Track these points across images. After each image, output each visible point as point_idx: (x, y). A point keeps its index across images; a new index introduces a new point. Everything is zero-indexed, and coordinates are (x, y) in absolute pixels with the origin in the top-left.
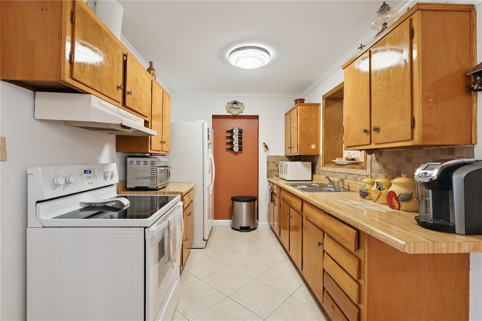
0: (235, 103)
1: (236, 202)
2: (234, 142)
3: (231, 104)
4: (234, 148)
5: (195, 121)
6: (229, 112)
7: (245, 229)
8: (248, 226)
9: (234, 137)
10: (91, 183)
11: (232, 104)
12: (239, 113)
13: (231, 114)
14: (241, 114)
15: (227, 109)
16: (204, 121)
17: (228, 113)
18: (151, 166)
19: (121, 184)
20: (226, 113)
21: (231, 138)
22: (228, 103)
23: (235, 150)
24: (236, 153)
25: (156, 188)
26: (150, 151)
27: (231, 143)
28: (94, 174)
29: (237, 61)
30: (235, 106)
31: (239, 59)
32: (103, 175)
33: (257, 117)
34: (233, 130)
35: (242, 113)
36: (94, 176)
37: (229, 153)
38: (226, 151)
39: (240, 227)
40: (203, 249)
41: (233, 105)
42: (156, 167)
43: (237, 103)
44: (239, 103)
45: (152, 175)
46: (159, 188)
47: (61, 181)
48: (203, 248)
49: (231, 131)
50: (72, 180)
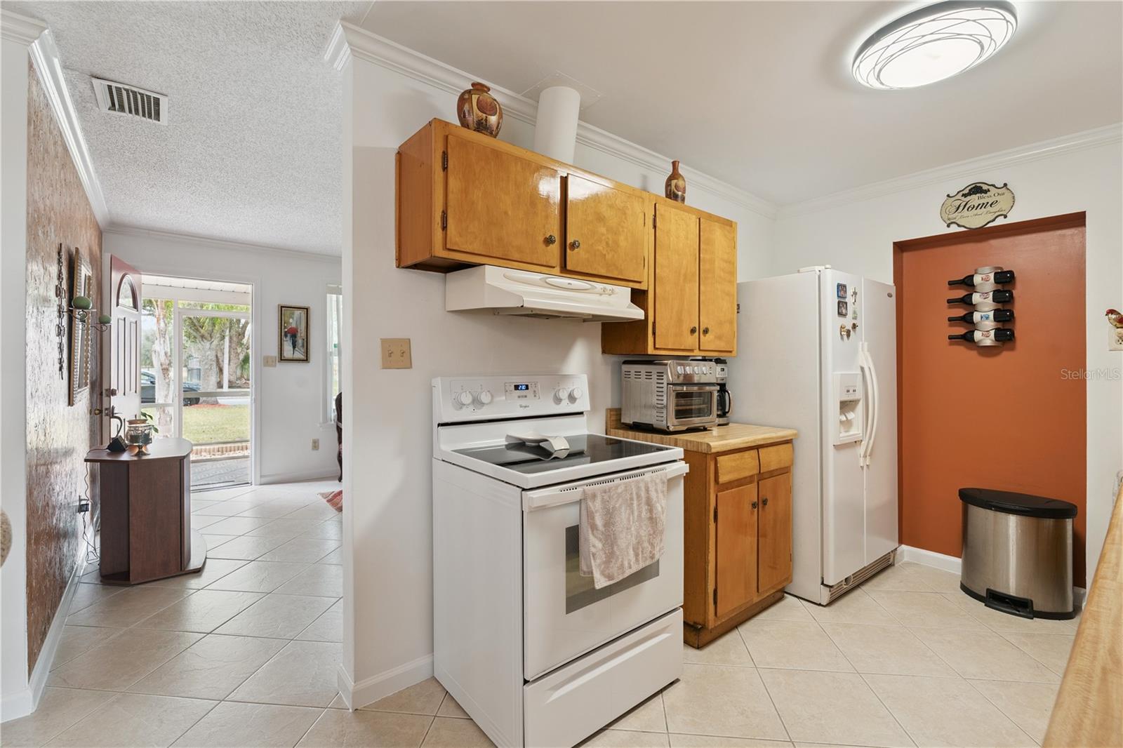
0: (977, 189)
1: (975, 507)
2: (977, 317)
3: (959, 196)
4: (978, 335)
5: (799, 272)
6: (952, 223)
7: (1007, 603)
8: (1026, 597)
9: (976, 298)
10: (525, 407)
11: (963, 195)
12: (994, 220)
13: (963, 229)
14: (1000, 221)
15: (946, 217)
16: (821, 268)
17: (948, 226)
18: (657, 383)
19: (611, 415)
20: (941, 229)
21: (966, 302)
22: (948, 196)
23: (981, 341)
24: (986, 351)
25: (666, 428)
26: (651, 350)
27: (967, 320)
28: (535, 391)
29: (878, 76)
30: (975, 200)
31: (880, 70)
32: (553, 394)
33: (1077, 220)
34: (973, 276)
35: (1005, 217)
36: (535, 396)
37: (961, 350)
38: (951, 344)
39: (988, 590)
40: (821, 607)
41: (968, 198)
42: (665, 385)
43: (985, 187)
44: (991, 188)
45: (659, 402)
46: (672, 429)
47: (467, 399)
48: (820, 605)
49: (968, 283)
50: (485, 398)
